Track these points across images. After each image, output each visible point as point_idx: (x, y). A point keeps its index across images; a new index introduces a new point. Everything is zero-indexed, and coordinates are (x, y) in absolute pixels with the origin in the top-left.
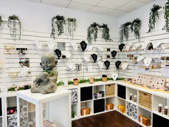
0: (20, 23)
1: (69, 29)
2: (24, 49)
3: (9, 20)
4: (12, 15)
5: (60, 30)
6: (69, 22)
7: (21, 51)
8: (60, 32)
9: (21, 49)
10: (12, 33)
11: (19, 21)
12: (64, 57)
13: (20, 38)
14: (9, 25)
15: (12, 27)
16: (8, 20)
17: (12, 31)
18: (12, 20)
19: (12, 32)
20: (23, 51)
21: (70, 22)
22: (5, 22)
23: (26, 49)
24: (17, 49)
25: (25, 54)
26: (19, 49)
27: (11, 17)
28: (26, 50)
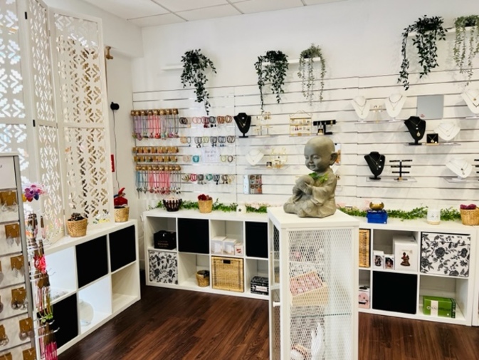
0: (323, 61)
1: (456, 51)
2: (328, 122)
3: (300, 61)
4: (307, 47)
5: (427, 58)
6: (457, 31)
7: (322, 126)
8: (425, 67)
9: (323, 122)
10: (306, 88)
11: (321, 58)
12: (433, 138)
13: (321, 98)
14: (302, 73)
15: (306, 74)
16: (298, 61)
17: (307, 83)
18: (307, 60)
19: (306, 86)
20: (328, 126)
21: (461, 29)
22: (294, 65)
23: (334, 122)
24: (315, 123)
25: (331, 133)
26: (319, 122)
27: (305, 52)
28: (334, 125)
